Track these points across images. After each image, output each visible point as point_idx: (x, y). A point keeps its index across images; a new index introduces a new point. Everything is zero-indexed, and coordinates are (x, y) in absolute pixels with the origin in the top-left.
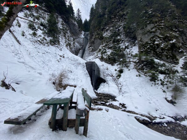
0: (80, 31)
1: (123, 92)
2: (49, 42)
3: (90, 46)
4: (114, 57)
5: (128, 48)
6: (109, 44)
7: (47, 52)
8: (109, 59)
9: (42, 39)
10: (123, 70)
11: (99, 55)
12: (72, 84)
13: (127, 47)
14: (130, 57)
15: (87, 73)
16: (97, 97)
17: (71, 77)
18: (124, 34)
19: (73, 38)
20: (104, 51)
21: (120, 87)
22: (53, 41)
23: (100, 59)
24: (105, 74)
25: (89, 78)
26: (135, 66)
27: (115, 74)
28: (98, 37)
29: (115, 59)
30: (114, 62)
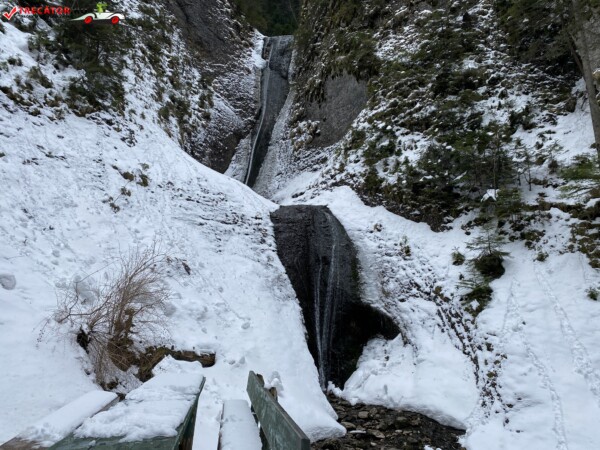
0: (243, 32)
1: (510, 400)
2: (64, 96)
3: (300, 118)
4: (443, 179)
5: (528, 127)
6: (413, 104)
7: (49, 155)
8: (417, 188)
9: (24, 79)
10: (501, 261)
11: (352, 168)
12: (189, 348)
13: (521, 121)
14: (540, 178)
15: (279, 278)
16: (343, 429)
17: (185, 302)
18: (500, 40)
19: (200, 71)
20: (386, 143)
21: (490, 368)
22: (83, 92)
23: (359, 191)
24: (392, 286)
25: (293, 310)
26: (576, 231)
27: (453, 281)
28: (348, 62)
29: (450, 188)
30: (443, 206)
